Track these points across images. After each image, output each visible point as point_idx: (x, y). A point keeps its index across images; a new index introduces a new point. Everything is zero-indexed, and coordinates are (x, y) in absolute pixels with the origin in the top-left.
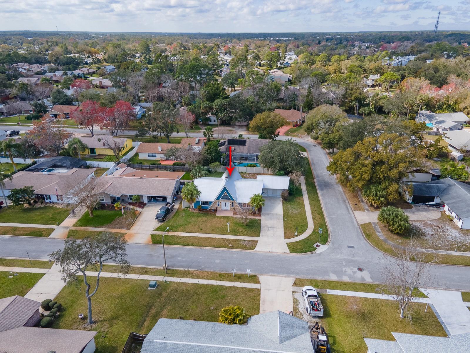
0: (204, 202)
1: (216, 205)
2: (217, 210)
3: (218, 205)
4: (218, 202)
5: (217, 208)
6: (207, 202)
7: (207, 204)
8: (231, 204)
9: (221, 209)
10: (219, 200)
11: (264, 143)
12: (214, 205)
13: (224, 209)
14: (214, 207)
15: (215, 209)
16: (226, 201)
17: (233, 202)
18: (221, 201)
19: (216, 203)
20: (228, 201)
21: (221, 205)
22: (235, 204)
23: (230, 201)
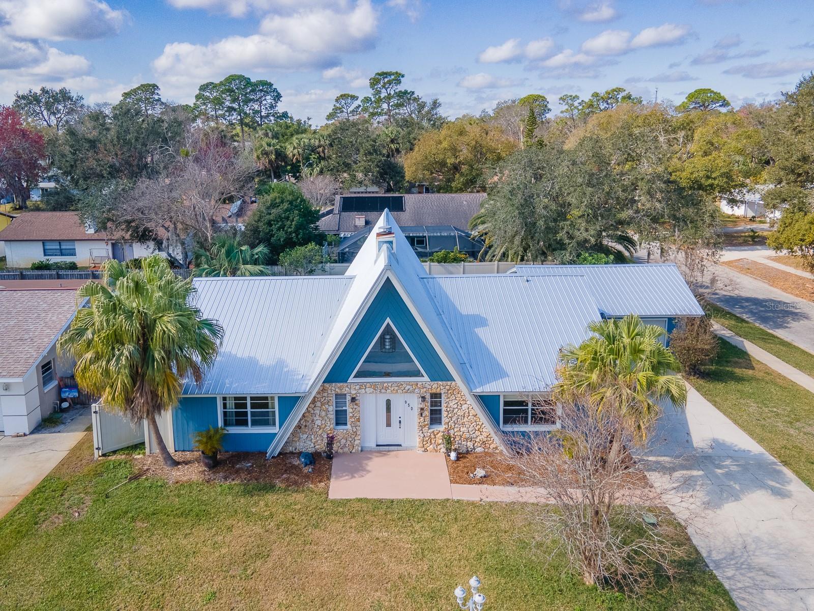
0: (240, 402)
1: (325, 422)
2: (330, 457)
3: (340, 418)
4: (340, 397)
5: (331, 440)
6: (261, 402)
7: (264, 420)
8: (427, 406)
9: (357, 442)
10: (345, 384)
11: (465, 203)
12: (313, 421)
13: (377, 445)
14: (313, 436)
15: (317, 447)
16: (395, 392)
17: (439, 389)
18: (357, 388)
19: (327, 406)
20: (406, 389)
21: (358, 420)
22: (455, 406)
23: (421, 383)
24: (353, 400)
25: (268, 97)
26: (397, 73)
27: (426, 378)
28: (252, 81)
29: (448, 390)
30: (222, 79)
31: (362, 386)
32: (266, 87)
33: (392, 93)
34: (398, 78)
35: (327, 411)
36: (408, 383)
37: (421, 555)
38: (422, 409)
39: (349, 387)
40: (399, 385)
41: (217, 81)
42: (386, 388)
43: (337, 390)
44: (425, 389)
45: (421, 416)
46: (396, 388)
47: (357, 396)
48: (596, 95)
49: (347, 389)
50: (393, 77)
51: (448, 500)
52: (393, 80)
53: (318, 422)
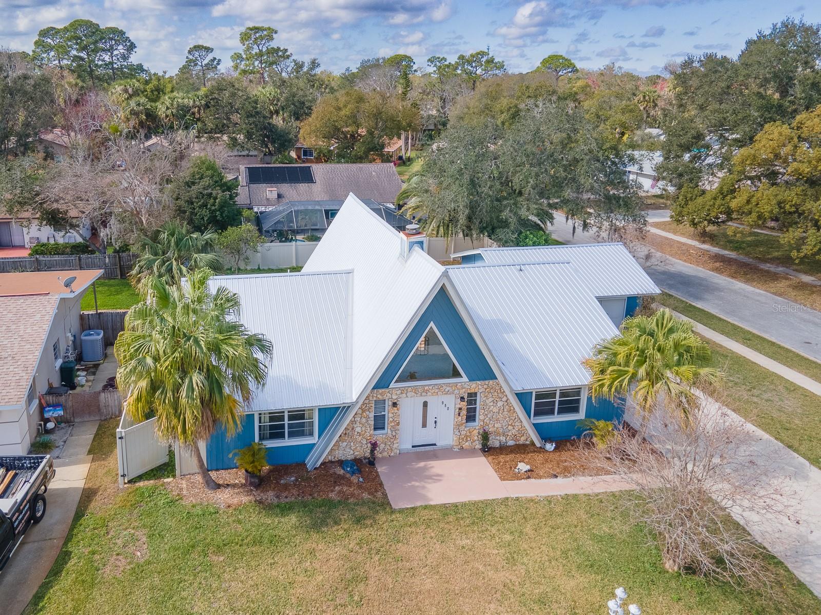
0: (276, 417)
1: (365, 430)
2: (373, 463)
3: (379, 423)
4: (379, 403)
5: (374, 446)
6: (298, 415)
7: (296, 432)
8: (464, 405)
9: (395, 446)
10: (387, 390)
11: (374, 173)
12: (353, 429)
13: (413, 447)
14: (352, 444)
15: (356, 453)
16: (435, 394)
17: (477, 388)
18: (398, 393)
19: (368, 413)
20: (446, 390)
21: (398, 424)
22: (492, 404)
23: (460, 384)
24: (395, 405)
25: (121, 47)
26: (269, 28)
27: (465, 379)
28: (101, 27)
29: (486, 389)
30: (67, 24)
31: (403, 390)
32: (118, 35)
33: (264, 50)
34: (271, 33)
35: (368, 418)
36: (448, 385)
37: (511, 560)
38: (460, 409)
39: (391, 392)
40: (441, 386)
41: (60, 26)
42: (427, 392)
43: (378, 396)
44: (464, 390)
45: (459, 415)
46: (437, 391)
47: (398, 401)
48: (462, 57)
49: (388, 395)
50: (265, 33)
51: (507, 498)
52: (266, 36)
53: (358, 429)
